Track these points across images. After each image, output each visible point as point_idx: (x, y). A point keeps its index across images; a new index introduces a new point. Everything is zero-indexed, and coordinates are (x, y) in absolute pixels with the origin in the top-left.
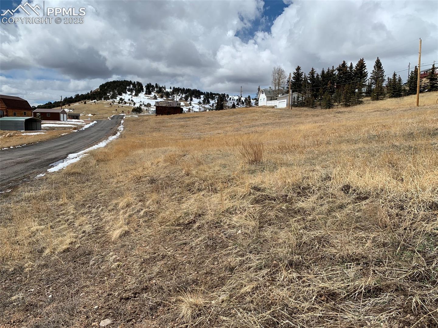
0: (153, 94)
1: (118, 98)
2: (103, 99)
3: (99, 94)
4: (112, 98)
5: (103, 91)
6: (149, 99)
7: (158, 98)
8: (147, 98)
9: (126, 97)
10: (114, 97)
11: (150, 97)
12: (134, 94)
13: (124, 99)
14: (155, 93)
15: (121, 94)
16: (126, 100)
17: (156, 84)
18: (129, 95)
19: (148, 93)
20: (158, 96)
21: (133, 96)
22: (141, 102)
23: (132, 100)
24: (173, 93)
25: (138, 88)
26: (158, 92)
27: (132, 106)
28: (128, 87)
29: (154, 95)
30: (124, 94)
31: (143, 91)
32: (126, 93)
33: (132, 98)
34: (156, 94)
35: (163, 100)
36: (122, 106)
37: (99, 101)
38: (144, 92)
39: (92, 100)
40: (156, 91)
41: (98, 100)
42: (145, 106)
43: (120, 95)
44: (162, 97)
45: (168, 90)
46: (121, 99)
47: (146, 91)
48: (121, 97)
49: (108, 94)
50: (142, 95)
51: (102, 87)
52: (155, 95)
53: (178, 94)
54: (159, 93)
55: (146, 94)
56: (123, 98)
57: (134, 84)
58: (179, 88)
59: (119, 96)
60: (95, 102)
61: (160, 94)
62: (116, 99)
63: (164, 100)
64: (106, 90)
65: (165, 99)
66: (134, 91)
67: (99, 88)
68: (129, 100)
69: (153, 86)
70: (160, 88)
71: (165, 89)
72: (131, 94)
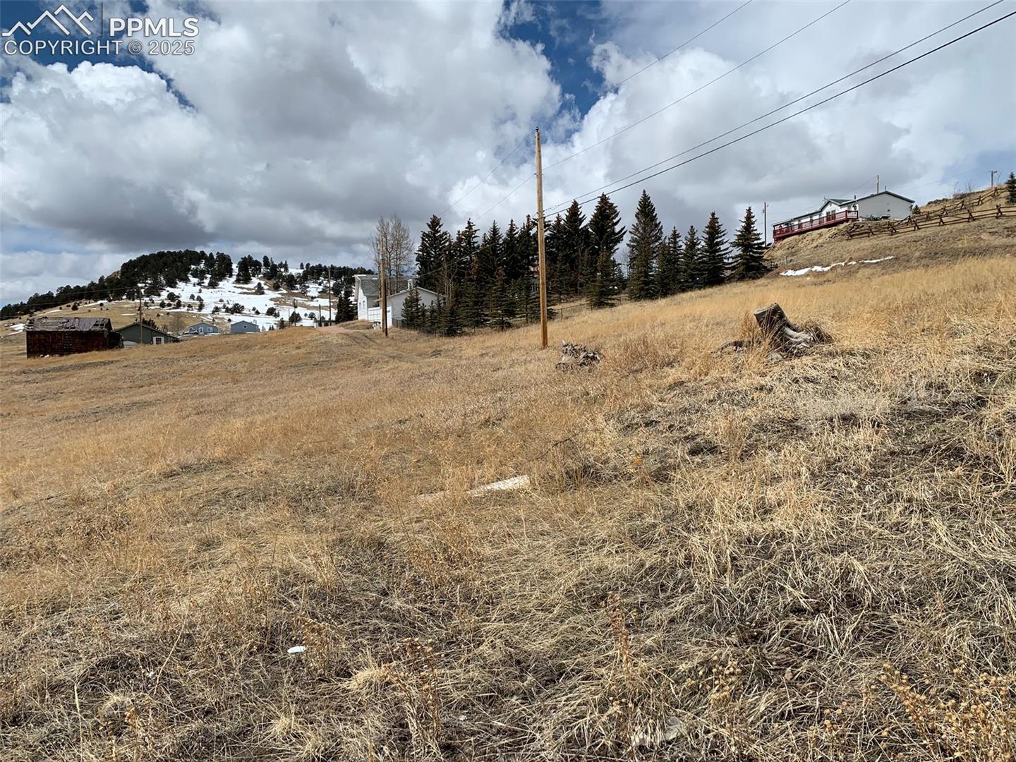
0: (255, 281)
1: (164, 294)
2: (124, 297)
3: (117, 284)
4: (148, 294)
5: (127, 278)
6: (244, 293)
7: (265, 291)
8: (240, 290)
9: (185, 291)
10: (154, 290)
11: (248, 289)
12: (206, 282)
13: (178, 297)
14: (260, 279)
15: (173, 285)
16: (184, 299)
17: (266, 259)
18: (194, 285)
19: (244, 278)
20: (266, 287)
21: (205, 287)
22: (221, 301)
23: (199, 299)
24: (304, 278)
25: (219, 269)
26: (268, 277)
27: (195, 311)
28: (193, 267)
29: (256, 284)
30: (181, 284)
31: (231, 276)
32: (186, 280)
33: (200, 291)
34: (262, 282)
35: (280, 296)
36: (168, 314)
37: (113, 302)
38: (234, 278)
39: (96, 301)
40: (264, 274)
41: (110, 301)
42: (228, 310)
43: (172, 287)
44: (276, 288)
45: (295, 271)
46: (171, 296)
47: (238, 275)
48: (171, 290)
49: (140, 285)
50: (227, 285)
51: (127, 267)
52: (259, 284)
53: (318, 279)
54: (269, 279)
55: (238, 281)
56: (177, 294)
57: (210, 260)
58: (320, 265)
59: (168, 289)
60: (101, 304)
61: (273, 281)
62: (159, 295)
63: (282, 294)
64: (138, 274)
65: (285, 291)
66: (209, 276)
67: (120, 269)
68: (192, 297)
69: (257, 263)
70: (274, 268)
71: (286, 270)
72: (199, 284)
